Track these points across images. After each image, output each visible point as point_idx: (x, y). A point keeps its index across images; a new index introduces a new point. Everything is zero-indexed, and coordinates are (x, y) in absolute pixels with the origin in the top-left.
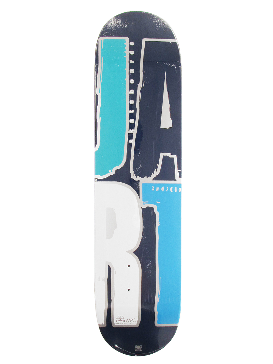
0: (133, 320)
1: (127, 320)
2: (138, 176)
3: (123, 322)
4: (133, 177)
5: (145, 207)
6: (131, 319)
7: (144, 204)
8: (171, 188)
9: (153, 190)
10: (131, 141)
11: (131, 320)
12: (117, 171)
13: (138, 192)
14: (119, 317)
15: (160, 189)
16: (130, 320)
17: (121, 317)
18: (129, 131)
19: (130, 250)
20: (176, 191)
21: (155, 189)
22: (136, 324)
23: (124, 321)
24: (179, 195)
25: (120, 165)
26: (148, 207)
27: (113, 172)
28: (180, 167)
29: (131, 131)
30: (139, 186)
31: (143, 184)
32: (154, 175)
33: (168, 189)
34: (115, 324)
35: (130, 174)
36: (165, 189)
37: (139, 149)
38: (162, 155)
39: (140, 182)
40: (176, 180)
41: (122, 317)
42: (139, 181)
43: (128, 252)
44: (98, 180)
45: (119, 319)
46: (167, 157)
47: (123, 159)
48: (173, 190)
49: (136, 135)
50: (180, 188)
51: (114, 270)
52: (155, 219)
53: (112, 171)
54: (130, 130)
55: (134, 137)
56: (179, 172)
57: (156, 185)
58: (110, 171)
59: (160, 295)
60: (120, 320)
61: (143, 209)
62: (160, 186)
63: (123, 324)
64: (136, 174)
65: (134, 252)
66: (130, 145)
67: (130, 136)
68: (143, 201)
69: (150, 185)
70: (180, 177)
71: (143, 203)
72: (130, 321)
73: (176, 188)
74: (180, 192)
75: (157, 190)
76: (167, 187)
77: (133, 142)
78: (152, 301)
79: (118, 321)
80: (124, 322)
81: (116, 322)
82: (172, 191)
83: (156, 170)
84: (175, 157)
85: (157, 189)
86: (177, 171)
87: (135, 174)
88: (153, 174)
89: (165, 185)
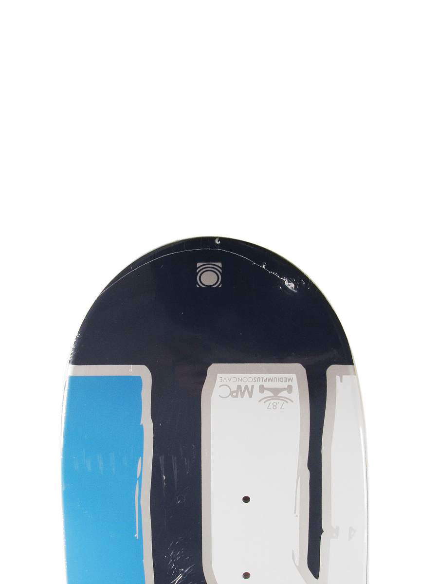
0: (231, 393)
1: (250, 395)
3: (267, 385)
6: (237, 396)
11: (237, 392)
14: (279, 406)
16: (239, 392)
17: (275, 407)
22: (219, 375)
23: (262, 389)
34: (293, 376)
41: (271, 406)
45: (282, 398)
51: (298, 565)
59: (134, 479)
60: (276, 391)
63: (265, 376)
72: (239, 387)
78: (162, 460)
79: (283, 389)
80: (261, 383)
81: (290, 383)
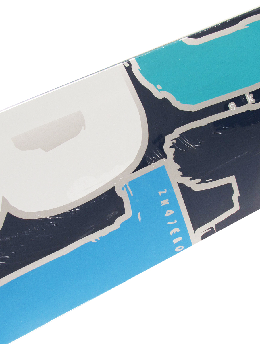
2: (174, 149)
4: (169, 140)
5: (120, 193)
7: (125, 188)
8: (176, 230)
9: (160, 193)
10: (232, 106)
12: (165, 101)
13: (144, 163)
15: (167, 207)
18: (250, 93)
19: (12, 203)
20: (175, 241)
21: (164, 197)
24: (170, 252)
25: (179, 102)
26: (121, 200)
27: (159, 94)
28: (221, 226)
29: (250, 99)
30: (155, 161)
31: (163, 168)
32: (187, 182)
33: (173, 223)
35: (171, 132)
36: (171, 218)
37: (226, 129)
38: (232, 180)
39: (164, 160)
40: (195, 231)
42: (165, 156)
43: (5, 201)
44: (129, 69)
46: (232, 192)
47: (194, 103)
48: (176, 235)
49: (248, 111)
50: (182, 247)
52: (103, 228)
53: (160, 90)
54: (251, 95)
55: (243, 109)
56: (212, 228)
57: (171, 196)
58: (159, 87)
61: (113, 190)
62: (174, 205)
64: (178, 144)
65: (9, 216)
66: (224, 106)
67: (240, 101)
68: (131, 183)
69: (167, 184)
70: (204, 237)
71: (126, 186)
73: (179, 239)
74: (177, 249)
75: (162, 202)
76: (176, 221)
77: (233, 110)
82: (171, 233)
83: (200, 180)
84: (237, 207)
85: (165, 202)
86: (212, 224)
87: (174, 141)
88: (191, 180)
89: (178, 215)
